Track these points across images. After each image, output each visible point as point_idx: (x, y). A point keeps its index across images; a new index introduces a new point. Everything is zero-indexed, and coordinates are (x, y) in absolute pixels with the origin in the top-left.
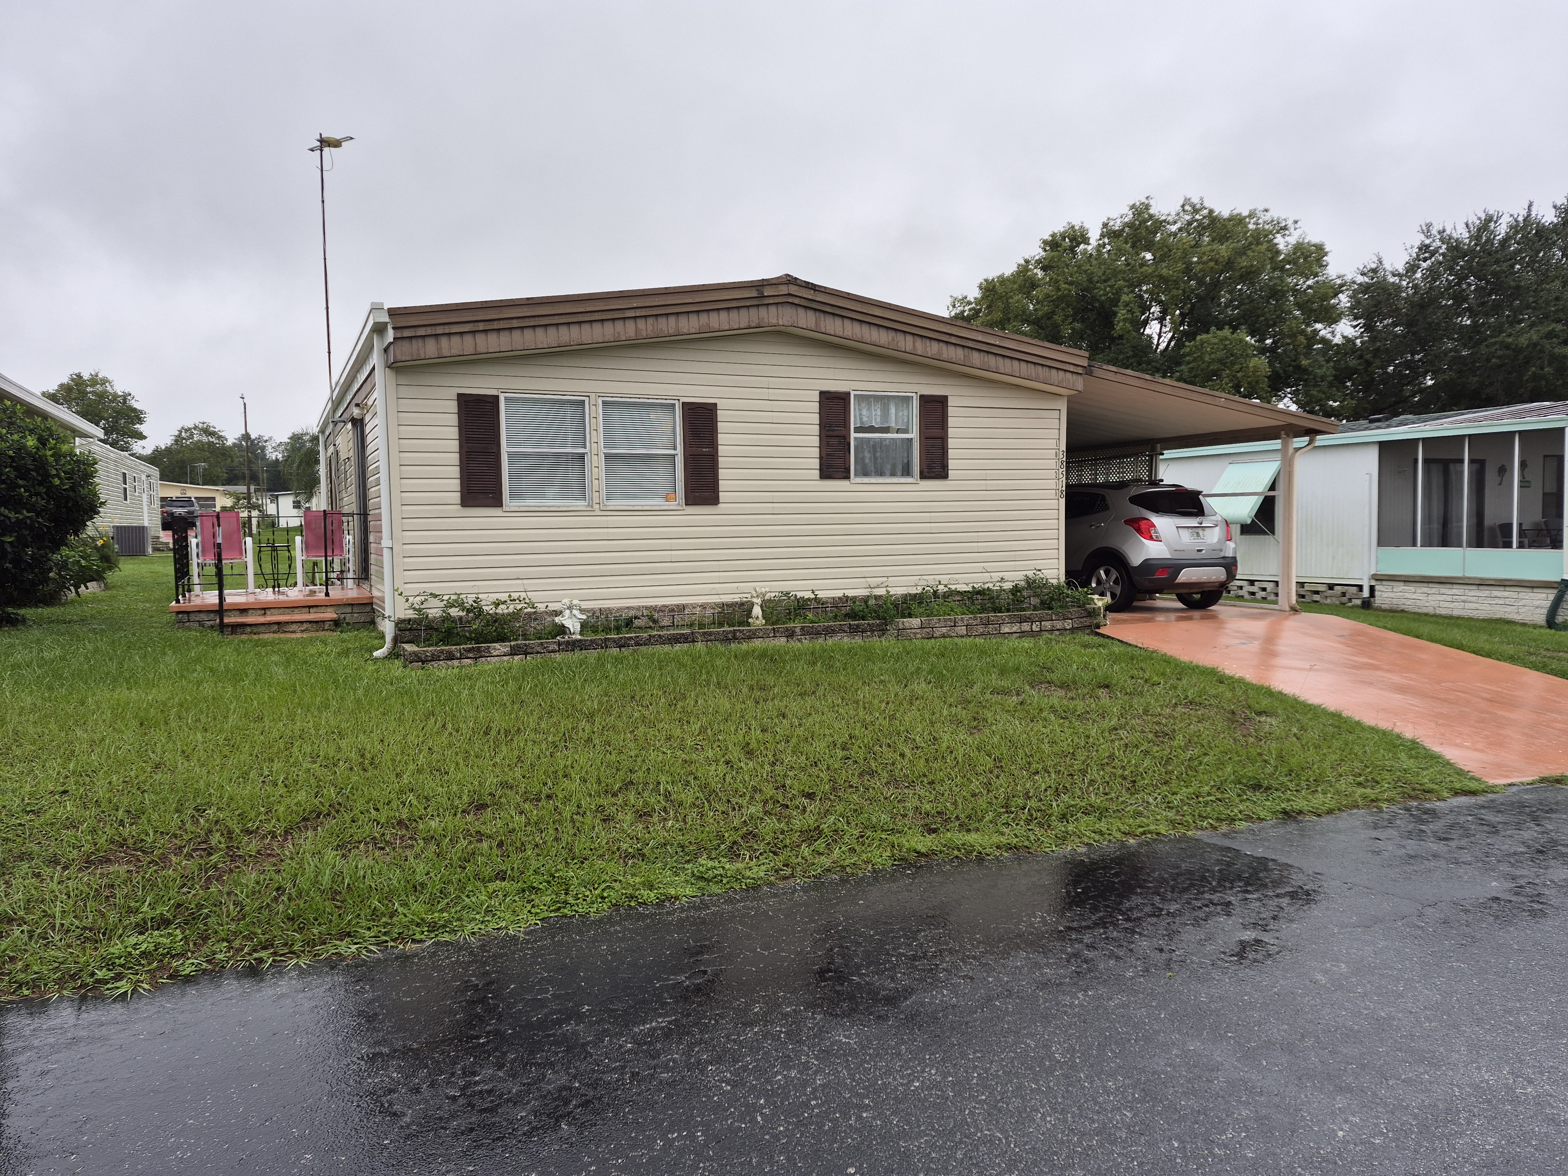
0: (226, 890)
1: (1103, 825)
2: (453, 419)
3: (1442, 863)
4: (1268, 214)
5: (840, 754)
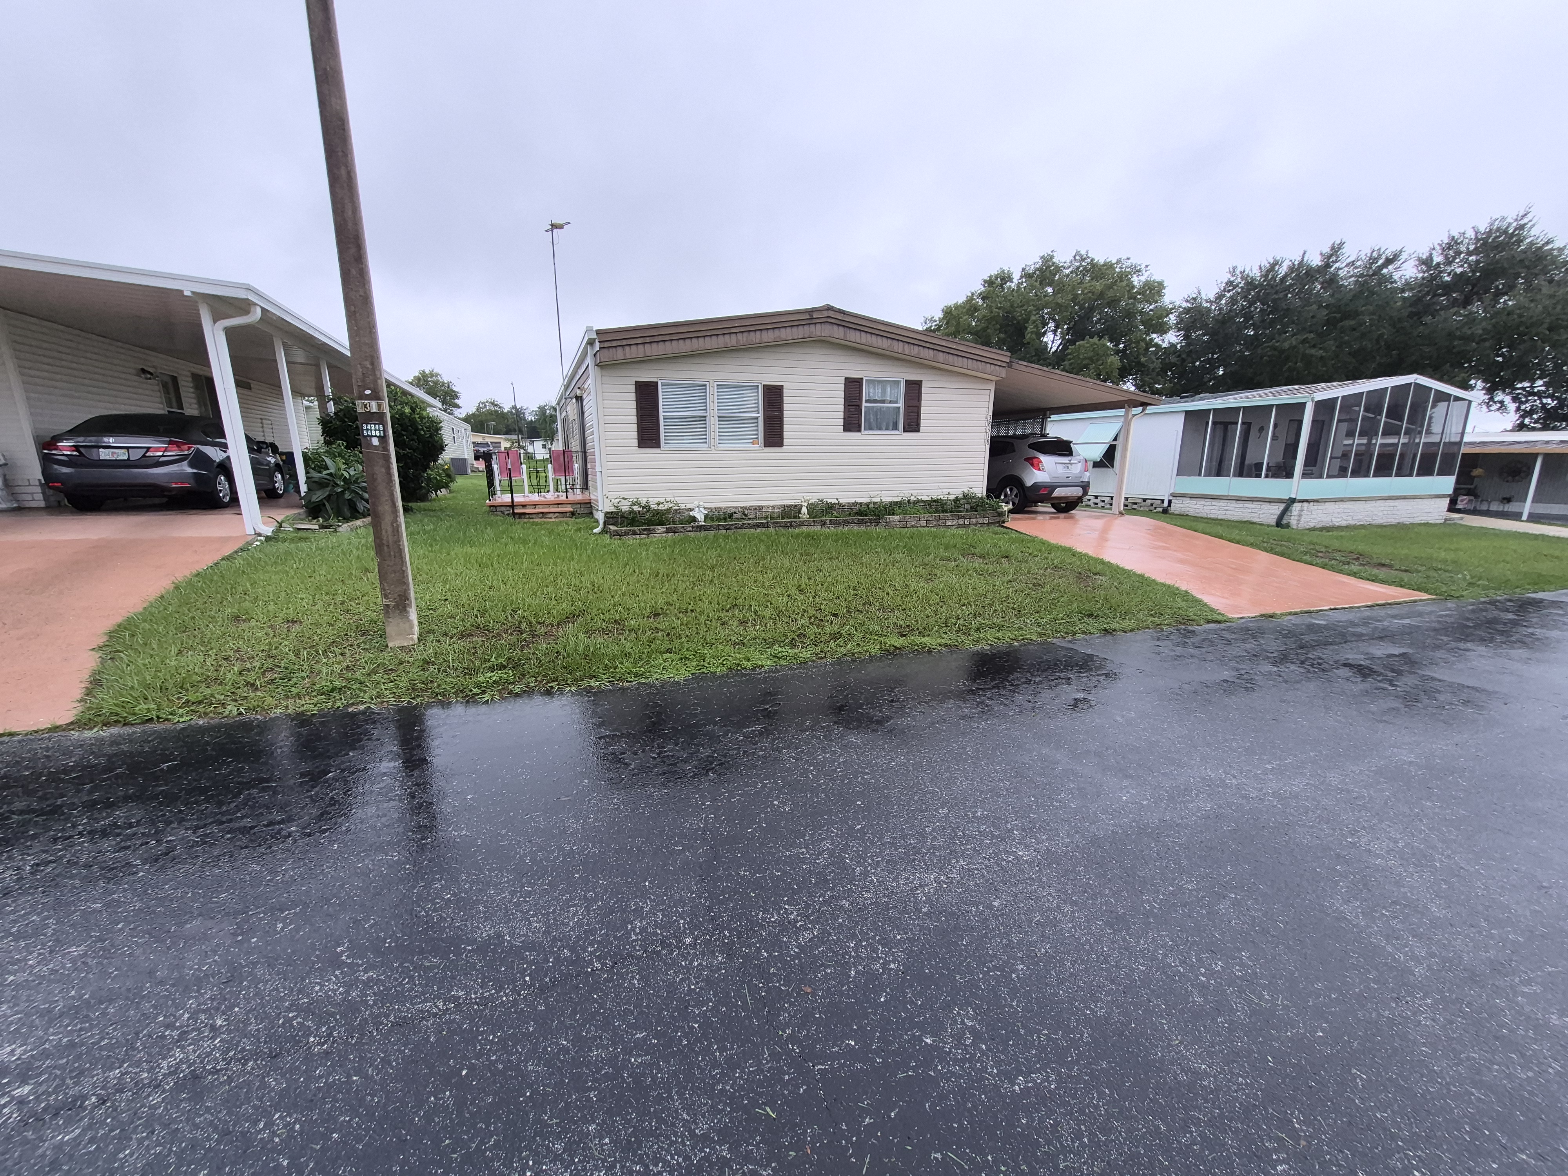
0: (531, 652)
1: (1000, 635)
2: (633, 396)
3: (1196, 660)
4: (1129, 261)
5: (852, 592)
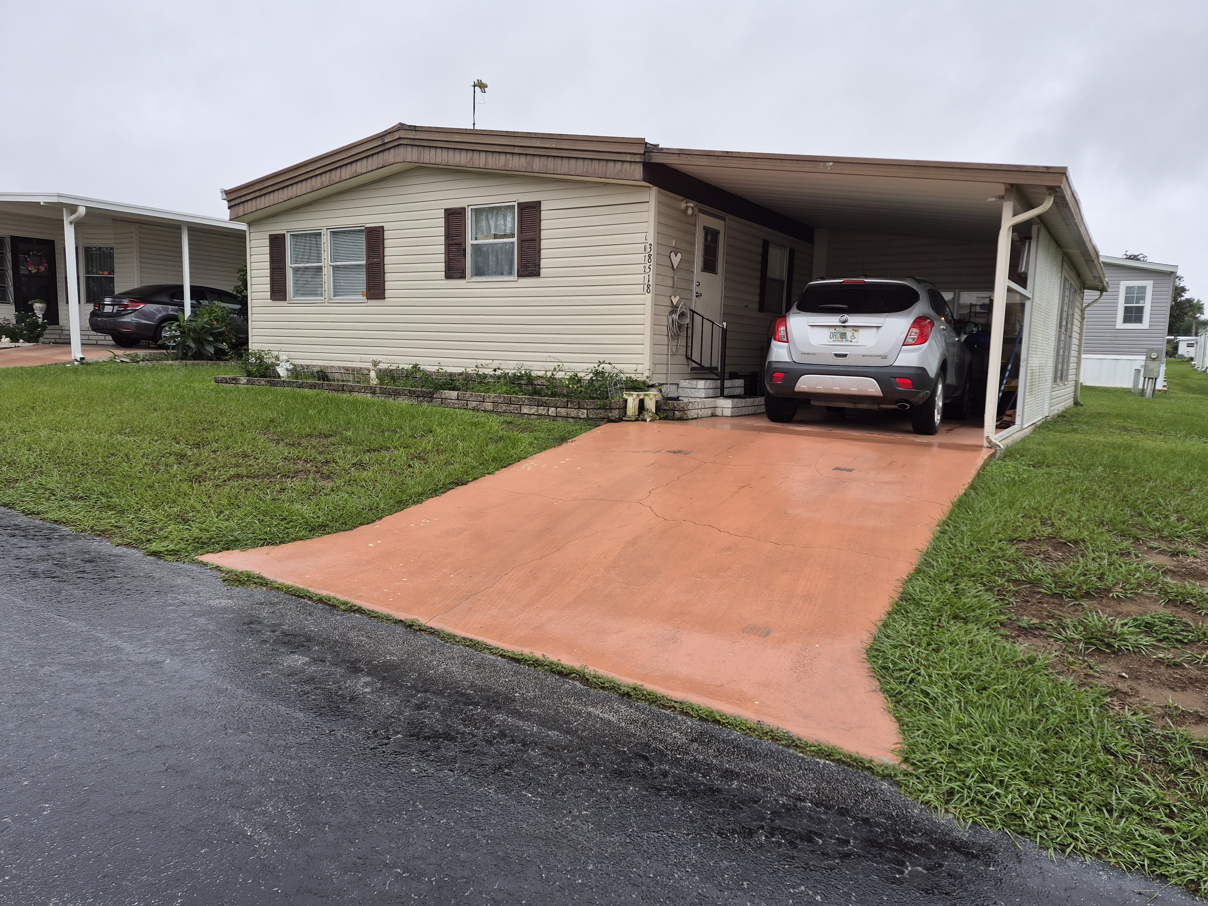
2: (268, 249)
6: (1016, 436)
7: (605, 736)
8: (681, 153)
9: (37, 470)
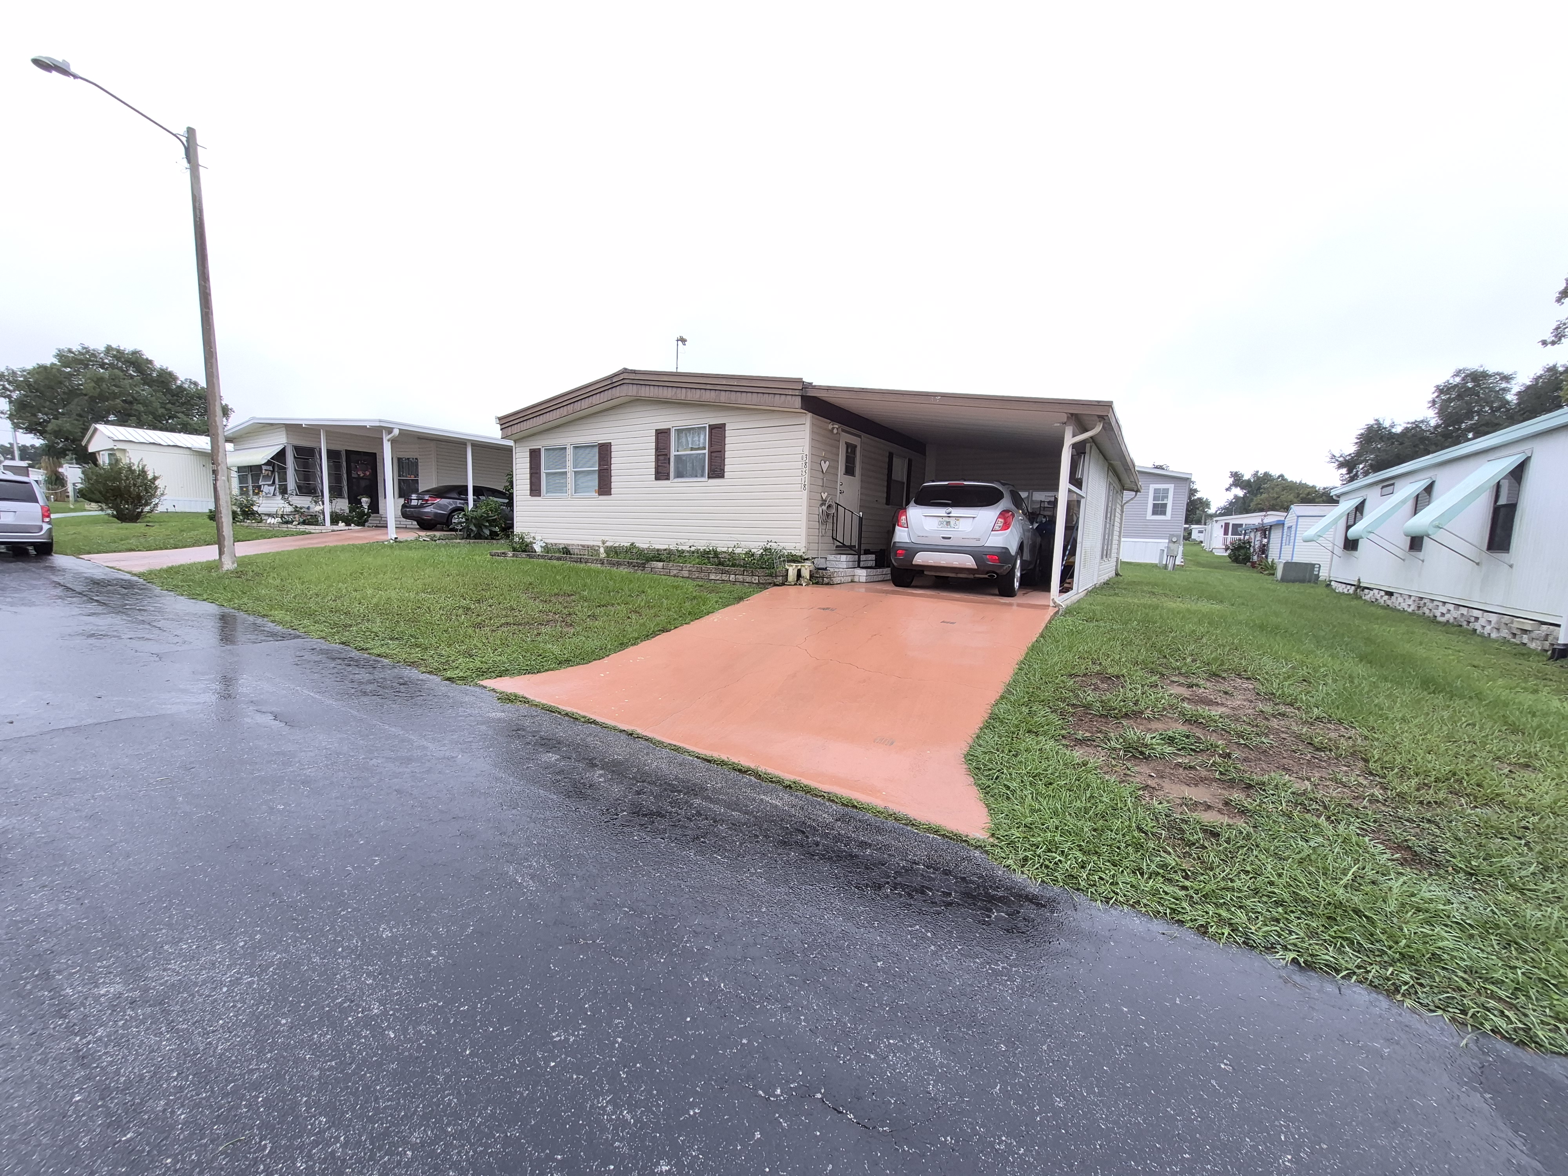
2: (528, 460)
6: (1073, 598)
7: (774, 816)
8: (829, 389)
9: (365, 618)
